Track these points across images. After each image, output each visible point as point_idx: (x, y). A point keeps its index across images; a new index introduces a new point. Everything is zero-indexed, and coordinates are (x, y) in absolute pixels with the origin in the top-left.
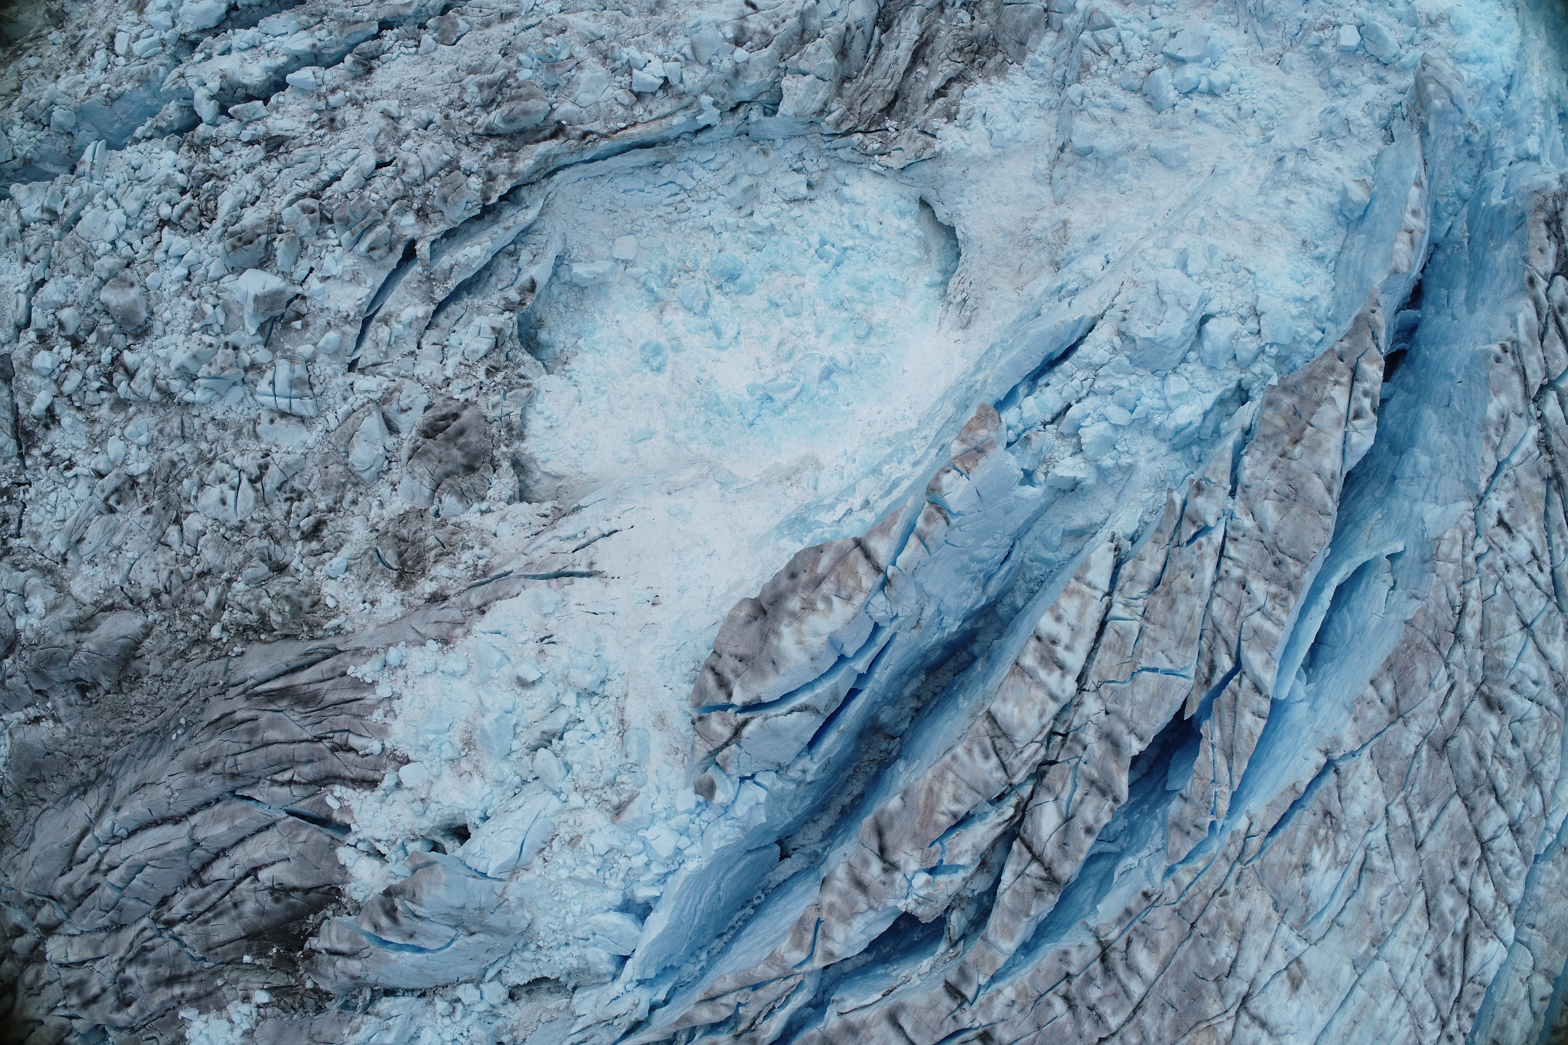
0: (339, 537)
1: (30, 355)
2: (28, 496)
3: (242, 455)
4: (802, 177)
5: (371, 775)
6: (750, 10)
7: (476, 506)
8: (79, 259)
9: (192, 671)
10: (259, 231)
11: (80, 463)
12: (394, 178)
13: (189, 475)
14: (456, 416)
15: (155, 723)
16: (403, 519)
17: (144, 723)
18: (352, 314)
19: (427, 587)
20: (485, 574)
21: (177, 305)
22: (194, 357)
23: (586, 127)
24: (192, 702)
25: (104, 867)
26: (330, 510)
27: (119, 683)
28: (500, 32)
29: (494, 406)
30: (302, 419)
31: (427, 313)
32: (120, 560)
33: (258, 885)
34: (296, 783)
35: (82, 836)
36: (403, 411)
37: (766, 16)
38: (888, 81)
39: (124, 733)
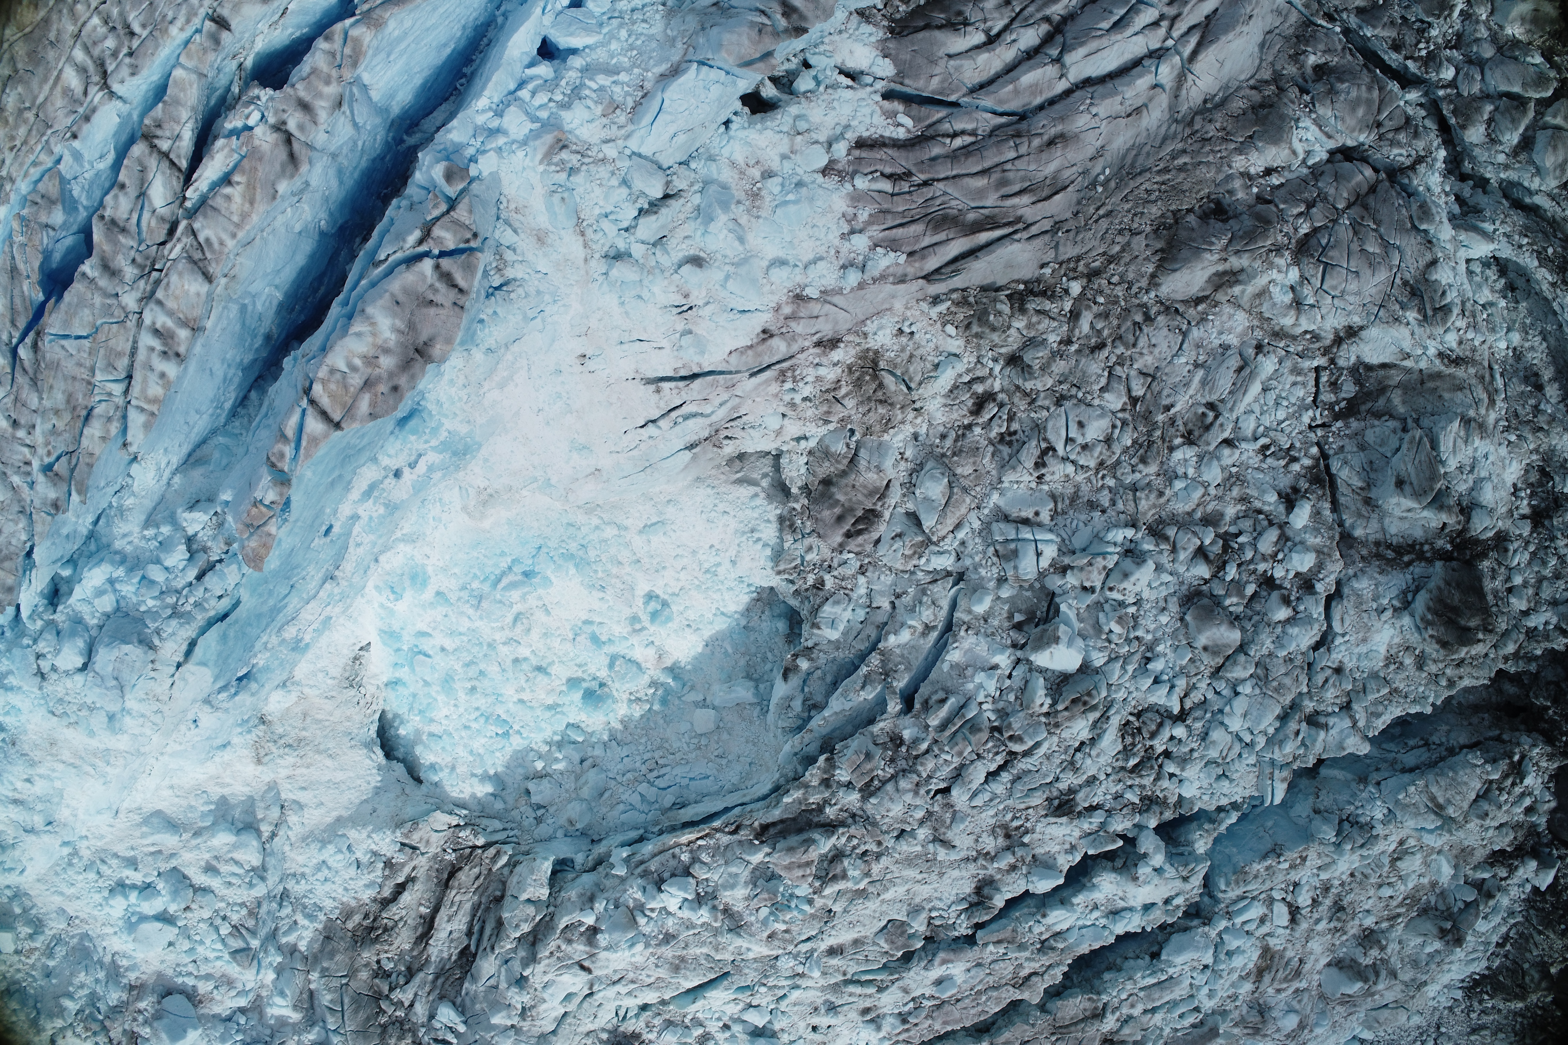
0: (954, 399)
1: (1320, 566)
2: (1310, 413)
3: (1067, 476)
4: (535, 799)
5: (864, 154)
6: (586, 964)
7: (812, 443)
8: (1272, 675)
9: (1096, 243)
10: (1066, 714)
11: (1251, 454)
12: (930, 777)
13: (1126, 450)
14: (848, 535)
15: (1132, 184)
16: (888, 424)
17: (1146, 183)
18: (962, 633)
19: (843, 354)
20: (783, 373)
21: (1156, 630)
22: (1126, 576)
23: (736, 837)
24: (1092, 210)
25: (1165, 24)
26: (969, 427)
27: (1176, 222)
28: (842, 936)
29: (810, 549)
30: (1006, 518)
31: (886, 640)
32: (1194, 353)
33: (982, 26)
34: (948, 136)
35: (1195, 53)
36: (899, 536)
37: (570, 958)
38: (457, 899)
39: (1166, 170)
